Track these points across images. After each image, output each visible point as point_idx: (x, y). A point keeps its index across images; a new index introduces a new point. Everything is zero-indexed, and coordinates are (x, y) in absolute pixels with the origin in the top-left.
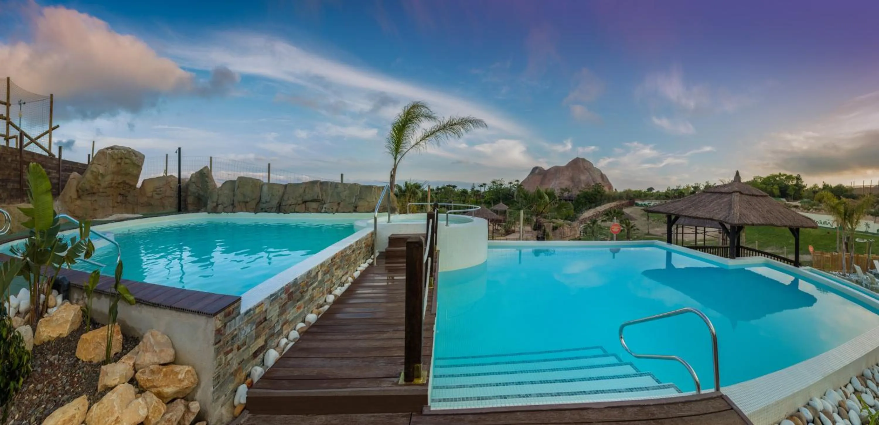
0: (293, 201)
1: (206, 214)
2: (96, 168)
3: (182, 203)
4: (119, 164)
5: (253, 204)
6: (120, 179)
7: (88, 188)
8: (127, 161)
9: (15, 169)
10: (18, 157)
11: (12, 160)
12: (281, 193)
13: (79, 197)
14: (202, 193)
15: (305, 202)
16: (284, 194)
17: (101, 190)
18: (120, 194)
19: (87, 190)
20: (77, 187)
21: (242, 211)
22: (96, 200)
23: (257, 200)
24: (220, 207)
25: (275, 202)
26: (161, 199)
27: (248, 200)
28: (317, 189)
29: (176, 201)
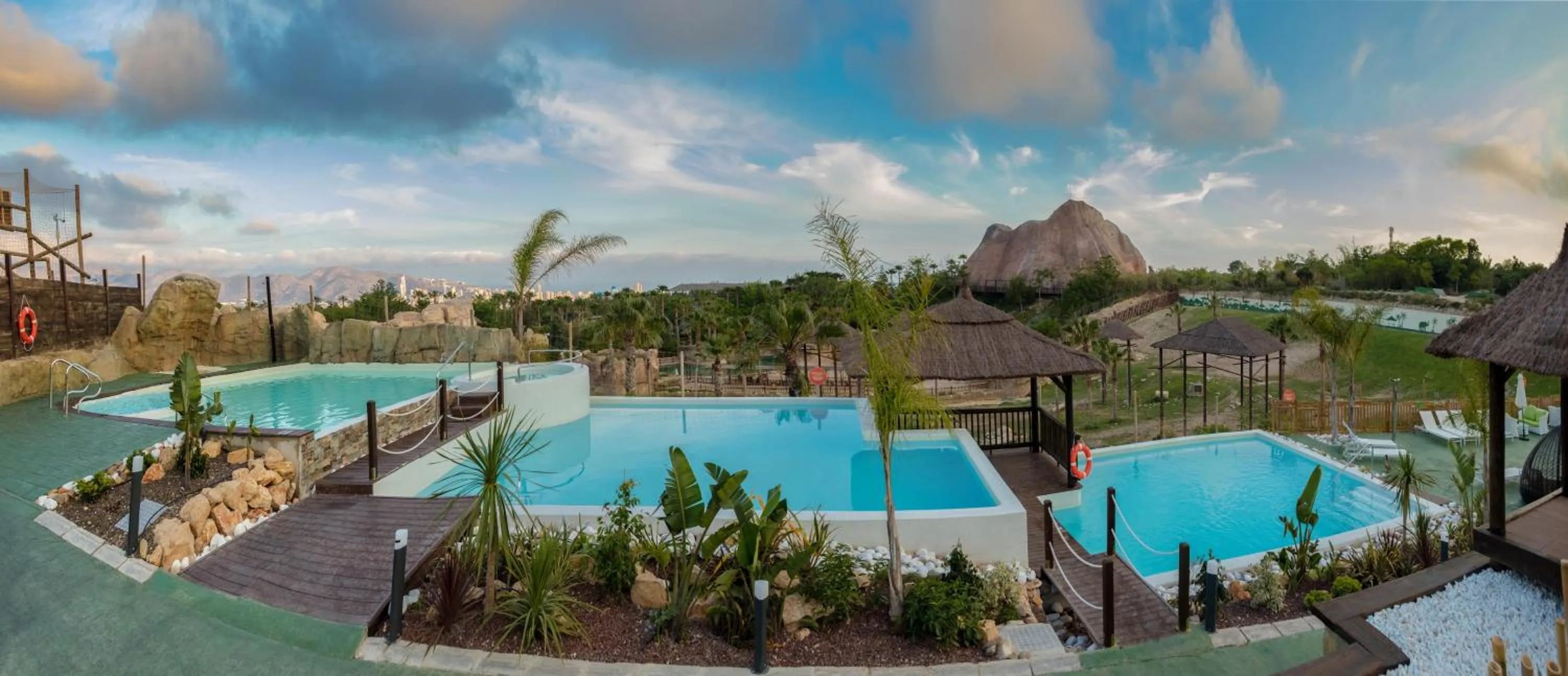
0: (410, 350)
1: (308, 364)
2: (163, 304)
3: (277, 349)
4: (191, 298)
5: (363, 353)
6: (194, 317)
7: (153, 328)
8: (204, 295)
9: (60, 307)
10: (62, 292)
11: (56, 297)
12: (394, 340)
13: (140, 341)
14: (301, 337)
15: (422, 350)
16: (398, 340)
17: (170, 333)
18: (194, 338)
19: (151, 332)
20: (137, 326)
21: (351, 361)
22: (163, 347)
23: (368, 348)
24: (325, 356)
25: (388, 350)
26: (247, 344)
27: (358, 347)
28: (434, 333)
29: (270, 347)
